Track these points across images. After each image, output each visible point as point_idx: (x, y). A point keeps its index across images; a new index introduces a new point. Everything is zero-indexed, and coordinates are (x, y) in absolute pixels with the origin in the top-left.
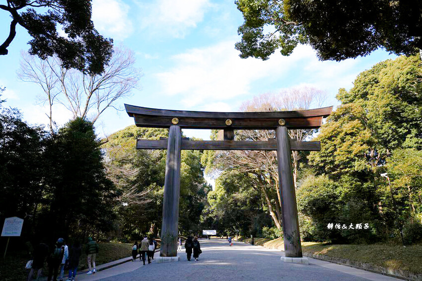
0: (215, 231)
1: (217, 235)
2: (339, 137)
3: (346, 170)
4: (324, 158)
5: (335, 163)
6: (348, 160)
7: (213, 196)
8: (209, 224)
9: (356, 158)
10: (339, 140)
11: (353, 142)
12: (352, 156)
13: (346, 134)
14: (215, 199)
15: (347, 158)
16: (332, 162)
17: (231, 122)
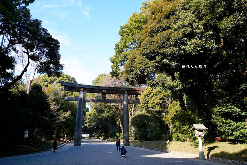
0: (88, 134)
1: (90, 137)
2: (151, 95)
3: (152, 110)
4: (144, 104)
5: (148, 106)
6: (153, 106)
7: (90, 115)
8: (85, 130)
9: (156, 105)
10: (151, 97)
11: (156, 98)
12: (155, 104)
13: (154, 94)
14: (90, 116)
15: (153, 105)
16: (147, 106)
17: (105, 91)
